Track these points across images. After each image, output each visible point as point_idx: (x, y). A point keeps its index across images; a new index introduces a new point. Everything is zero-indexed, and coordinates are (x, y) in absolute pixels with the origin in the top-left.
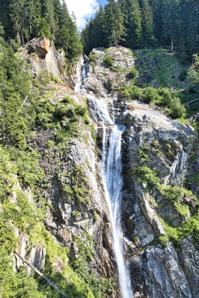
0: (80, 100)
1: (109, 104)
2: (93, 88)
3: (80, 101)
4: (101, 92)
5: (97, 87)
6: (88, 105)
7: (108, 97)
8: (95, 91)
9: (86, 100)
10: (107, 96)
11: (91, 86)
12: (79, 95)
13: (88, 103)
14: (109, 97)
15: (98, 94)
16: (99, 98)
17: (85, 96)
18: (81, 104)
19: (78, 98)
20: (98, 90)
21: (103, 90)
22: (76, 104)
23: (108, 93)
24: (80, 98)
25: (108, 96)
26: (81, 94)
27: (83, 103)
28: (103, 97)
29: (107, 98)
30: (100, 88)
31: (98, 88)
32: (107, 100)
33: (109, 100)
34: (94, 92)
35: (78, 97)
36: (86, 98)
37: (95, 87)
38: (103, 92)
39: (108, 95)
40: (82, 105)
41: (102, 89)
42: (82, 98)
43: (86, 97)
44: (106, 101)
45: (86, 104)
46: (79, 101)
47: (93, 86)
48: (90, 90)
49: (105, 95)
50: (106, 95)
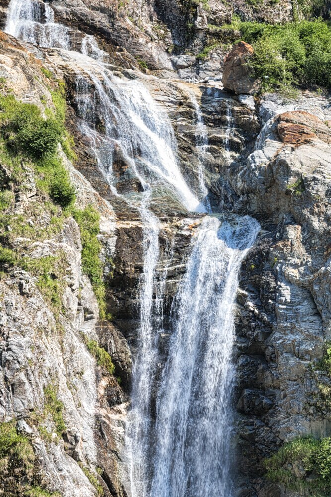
0: (30, 79)
1: (181, 104)
2: (100, 19)
3: (32, 84)
4: (141, 40)
5: (122, 16)
6: (74, 106)
7: (177, 67)
8: (109, 34)
9: (60, 78)
10: (169, 65)
11: (94, 8)
12: (27, 53)
13: (70, 98)
14: (182, 67)
15: (125, 52)
16: (130, 71)
17: (56, 60)
18: (35, 101)
19: (23, 68)
20: (128, 32)
21: (149, 30)
22: (12, 98)
23: (177, 51)
24: (30, 70)
25: (174, 64)
26: (36, 50)
27: (48, 95)
28: (150, 66)
29: (171, 76)
30: (135, 23)
31: (127, 19)
32: (170, 85)
33: (181, 86)
34: (108, 40)
35: (23, 63)
36: (64, 68)
37: (111, 16)
38: (150, 45)
39: (175, 58)
40: (39, 104)
41: (149, 27)
42: (43, 69)
43: (63, 63)
44: (165, 87)
45: (64, 101)
46: (26, 83)
47: (102, 10)
48: (85, 31)
49: (164, 59)
50: (166, 56)
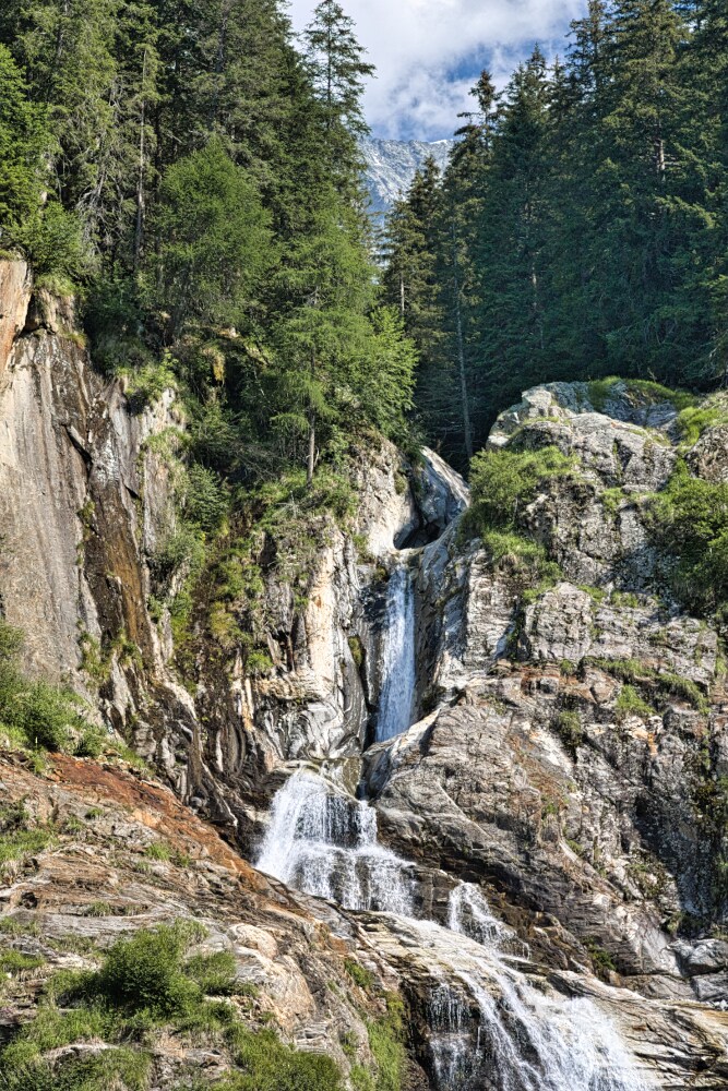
0: (317, 988)
1: (700, 1067)
2: (497, 844)
3: (321, 1002)
4: (599, 899)
5: (551, 837)
6: (425, 1060)
7: (689, 970)
8: (516, 880)
9: (392, 988)
10: (670, 964)
11: (481, 817)
12: (312, 925)
14: (704, 970)
15: (558, 928)
16: (570, 976)
17: (385, 944)
18: (329, 1046)
19: (302, 961)
20: (566, 878)
21: (620, 873)
22: (272, 1036)
23: (690, 929)
24: (318, 967)
25: (683, 962)
26: (335, 916)
27: (361, 1031)
28: (621, 965)
29: (675, 992)
30: (584, 856)
31: (564, 845)
32: (672, 1015)
33: (700, 1018)
34: (514, 897)
35: (301, 947)
36: (402, 963)
37: (524, 836)
38: (621, 911)
39: (686, 948)
40: (336, 1053)
41: (619, 866)
42: (350, 965)
43: (402, 952)
44: (659, 1020)
45: (399, 1049)
46: (304, 999)
47: (503, 822)
48: (456, 871)
49: (658, 951)
50: (661, 941)
